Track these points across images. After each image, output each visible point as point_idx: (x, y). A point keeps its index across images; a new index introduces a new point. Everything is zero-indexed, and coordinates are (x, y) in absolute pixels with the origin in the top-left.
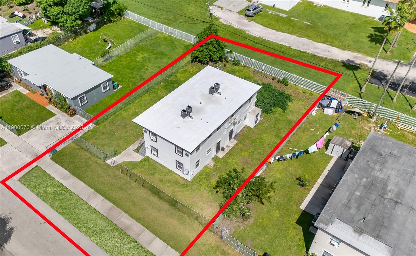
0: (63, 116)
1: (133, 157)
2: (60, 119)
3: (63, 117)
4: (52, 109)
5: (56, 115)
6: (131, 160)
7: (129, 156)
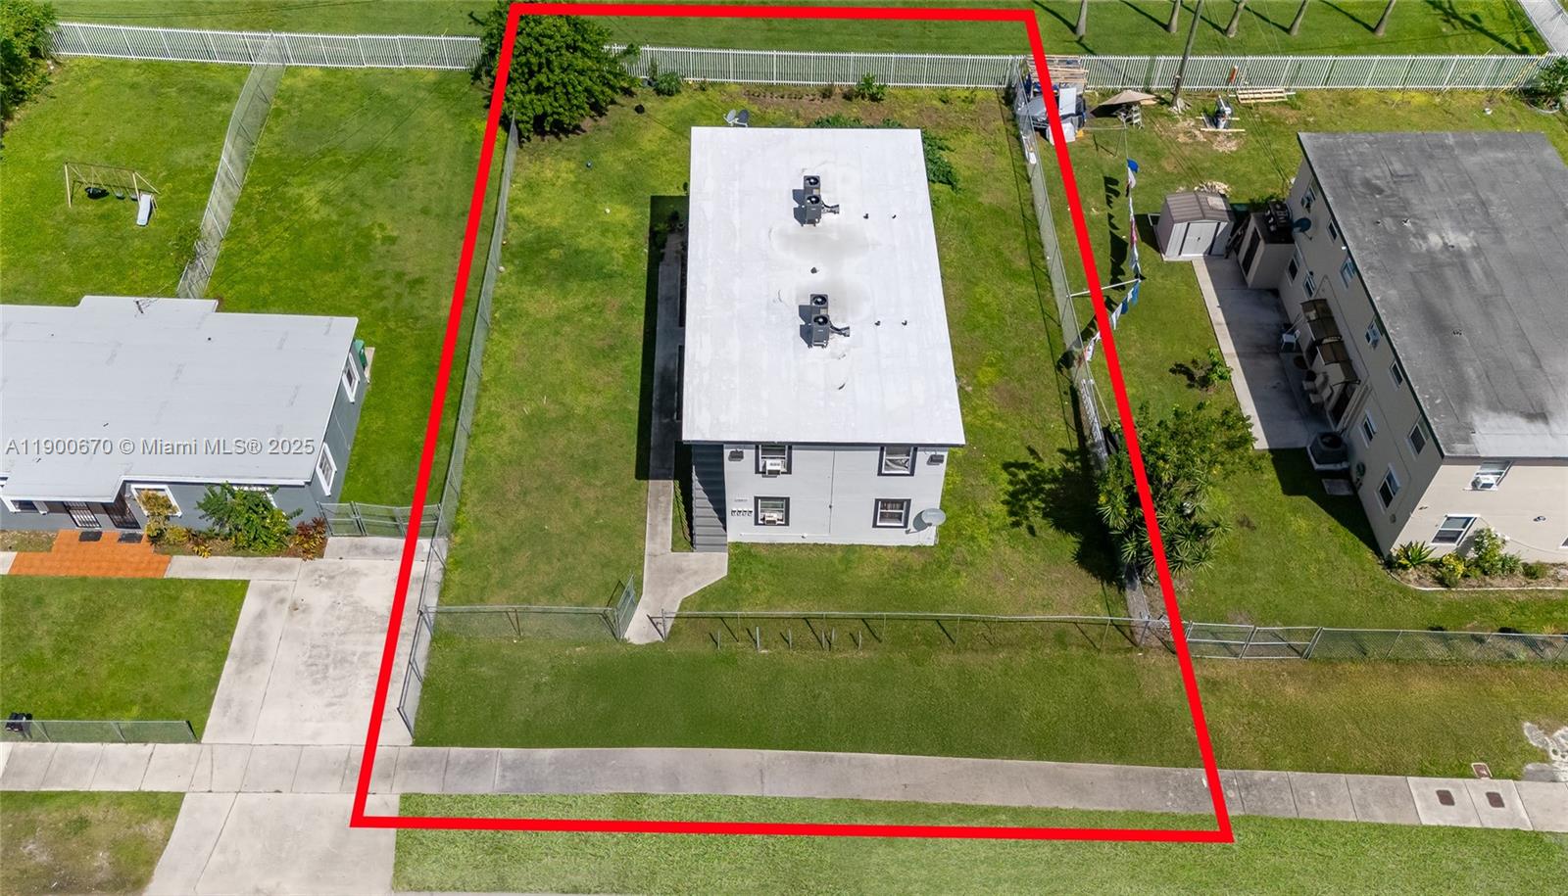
0: (280, 570)
1: (696, 573)
2: (286, 588)
3: (284, 576)
4: (206, 569)
5: (246, 583)
6: (697, 584)
7: (681, 576)
